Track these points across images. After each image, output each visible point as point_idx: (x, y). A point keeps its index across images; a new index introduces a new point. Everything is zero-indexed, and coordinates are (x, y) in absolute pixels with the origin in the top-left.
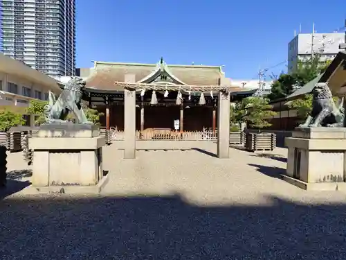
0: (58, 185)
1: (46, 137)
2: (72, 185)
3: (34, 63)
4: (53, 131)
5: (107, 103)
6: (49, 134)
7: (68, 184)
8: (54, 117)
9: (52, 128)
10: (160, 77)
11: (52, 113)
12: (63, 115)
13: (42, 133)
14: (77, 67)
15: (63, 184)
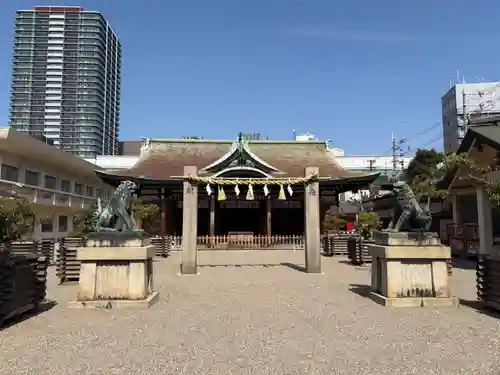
0: (104, 299)
1: (95, 246)
2: (120, 299)
3: (58, 136)
4: (101, 241)
5: (163, 197)
6: (98, 243)
7: (116, 299)
8: (102, 225)
9: (100, 237)
10: (236, 161)
11: (101, 220)
12: (112, 222)
13: (91, 243)
14: (120, 139)
15: (110, 298)
